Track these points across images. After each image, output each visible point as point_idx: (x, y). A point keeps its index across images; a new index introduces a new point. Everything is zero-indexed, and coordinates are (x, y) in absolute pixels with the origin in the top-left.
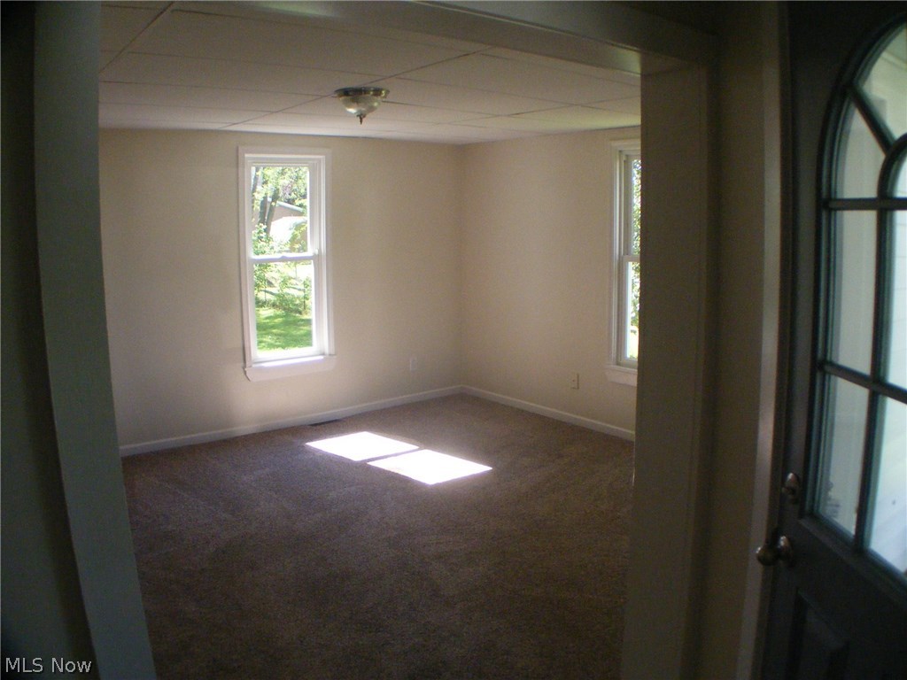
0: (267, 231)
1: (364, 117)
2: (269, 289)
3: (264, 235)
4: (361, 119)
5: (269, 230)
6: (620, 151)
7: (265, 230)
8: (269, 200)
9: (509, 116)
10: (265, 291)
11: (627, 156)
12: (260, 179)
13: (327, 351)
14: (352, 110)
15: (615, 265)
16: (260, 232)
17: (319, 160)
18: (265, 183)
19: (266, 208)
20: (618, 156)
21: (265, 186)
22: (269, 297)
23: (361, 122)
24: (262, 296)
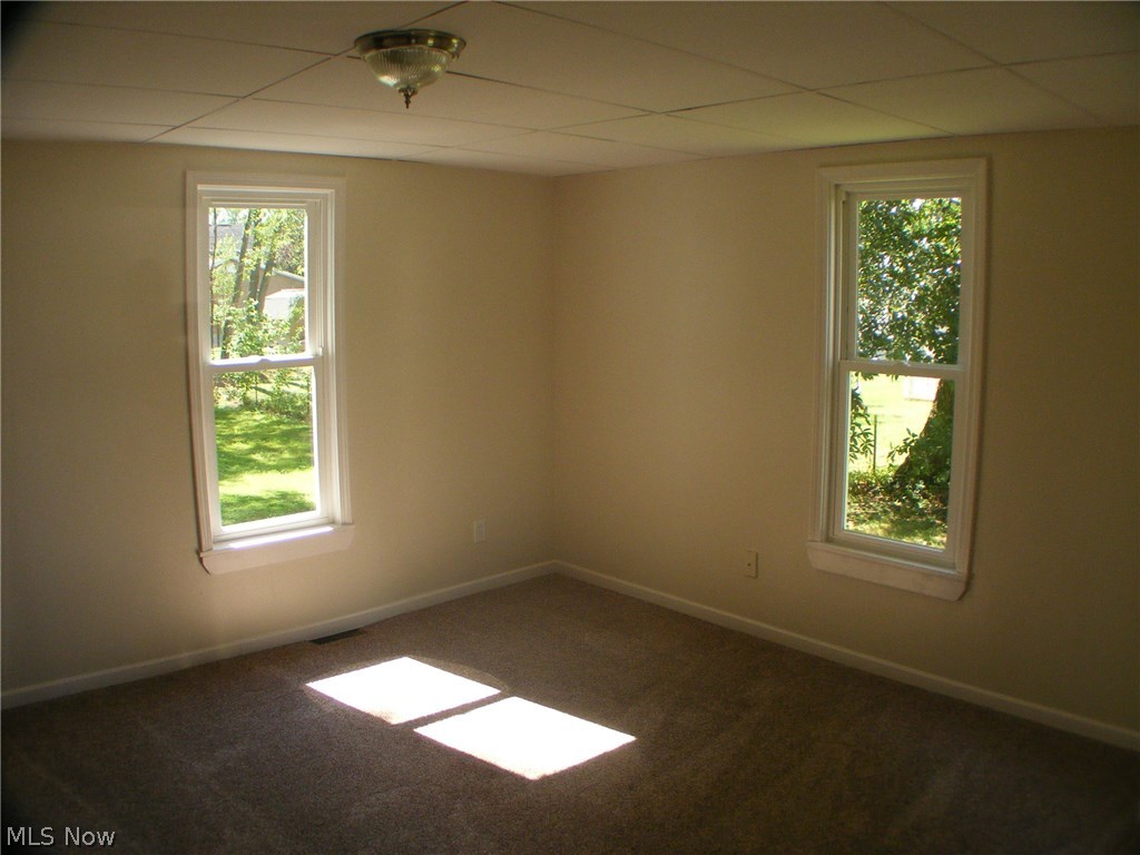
0: (259, 308)
1: (414, 93)
2: (261, 386)
3: (254, 313)
4: (407, 97)
5: (262, 308)
6: (837, 186)
7: (257, 307)
8: (263, 266)
9: (668, 113)
10: (257, 389)
11: (848, 194)
12: (251, 240)
13: (338, 516)
14: (389, 80)
15: (827, 375)
16: (250, 310)
17: (325, 197)
18: (258, 244)
19: (258, 277)
20: (833, 192)
21: (257, 249)
22: (261, 396)
23: (407, 102)
24: (251, 394)
